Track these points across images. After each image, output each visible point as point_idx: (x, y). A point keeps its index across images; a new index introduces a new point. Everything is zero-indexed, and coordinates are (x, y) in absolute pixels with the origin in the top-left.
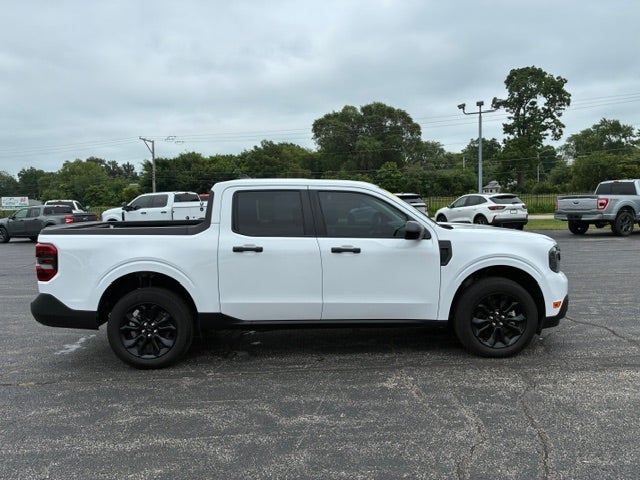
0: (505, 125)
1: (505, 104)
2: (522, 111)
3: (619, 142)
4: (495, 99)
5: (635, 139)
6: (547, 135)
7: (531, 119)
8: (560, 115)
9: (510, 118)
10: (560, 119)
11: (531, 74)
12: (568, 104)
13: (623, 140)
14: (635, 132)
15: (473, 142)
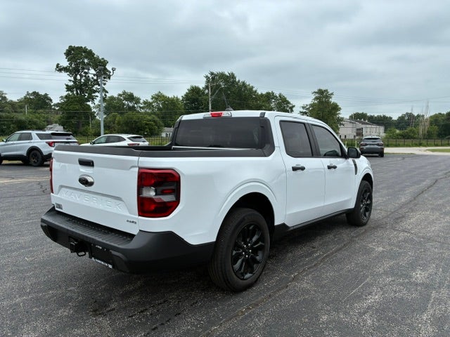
0: (67, 85)
1: (65, 69)
2: (78, 77)
3: (133, 107)
4: (58, 64)
5: (142, 106)
6: (97, 96)
7: (86, 84)
8: (105, 84)
9: (70, 81)
10: (105, 87)
11: (84, 52)
12: (109, 78)
13: (136, 106)
14: (141, 101)
15: (28, 94)
